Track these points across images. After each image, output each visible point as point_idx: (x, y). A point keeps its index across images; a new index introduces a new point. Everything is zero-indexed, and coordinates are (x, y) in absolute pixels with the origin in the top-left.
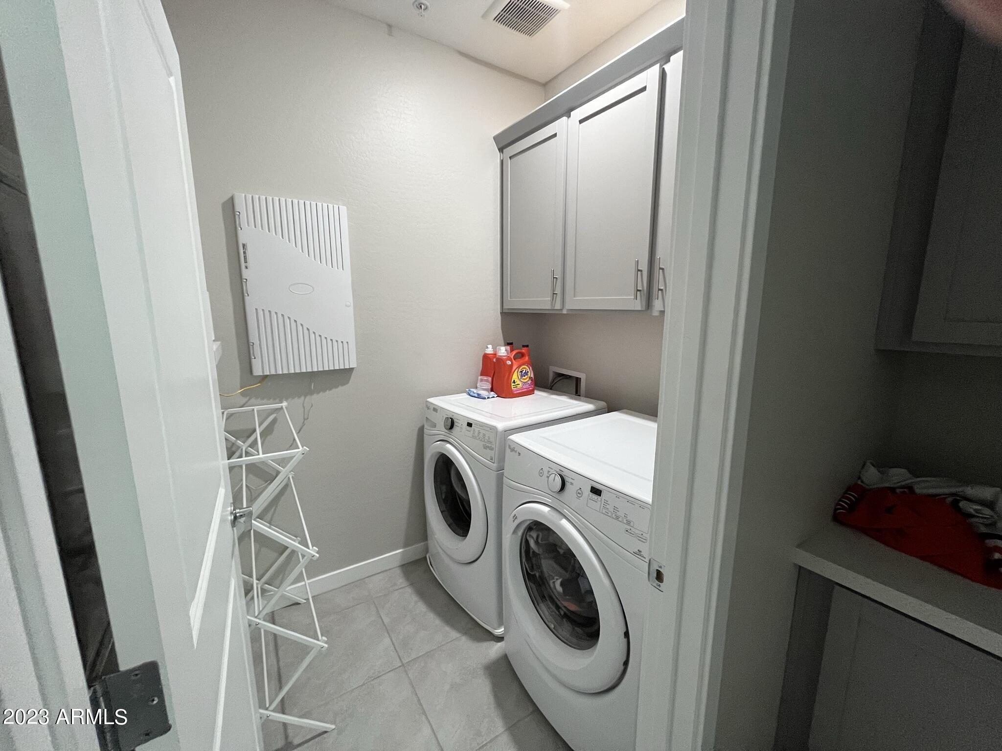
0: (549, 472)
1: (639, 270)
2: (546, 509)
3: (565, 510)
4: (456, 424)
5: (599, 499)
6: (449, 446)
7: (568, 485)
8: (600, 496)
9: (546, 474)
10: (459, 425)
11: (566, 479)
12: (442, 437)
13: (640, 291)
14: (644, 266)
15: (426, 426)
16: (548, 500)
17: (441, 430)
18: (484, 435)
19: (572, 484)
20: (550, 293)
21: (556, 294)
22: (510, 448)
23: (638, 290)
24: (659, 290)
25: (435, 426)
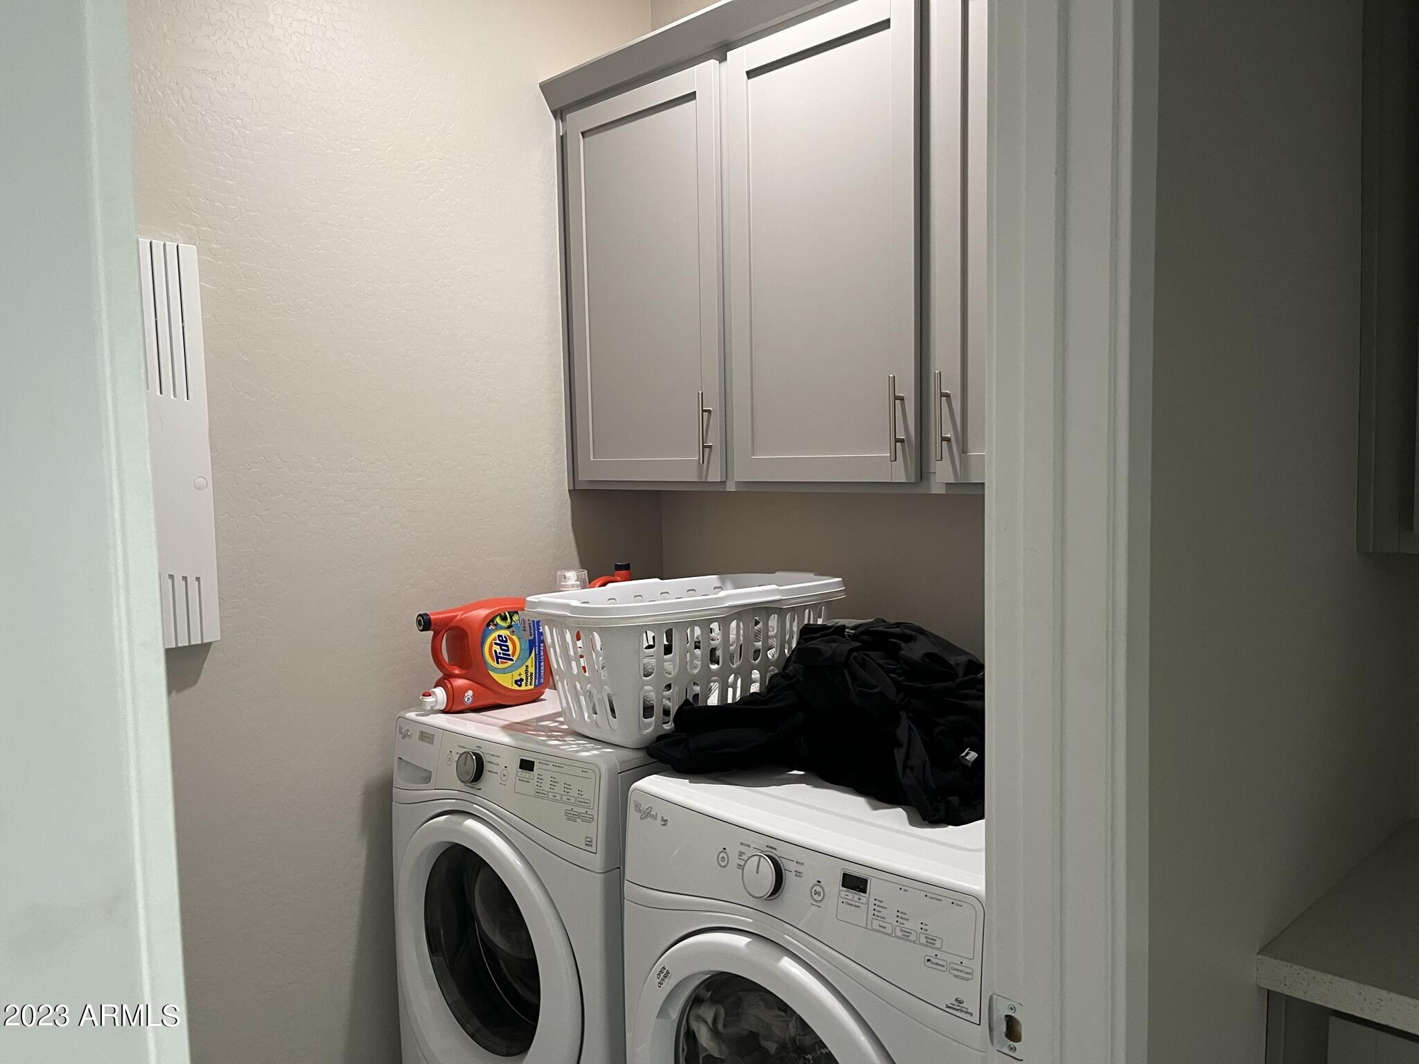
0: (741, 854)
1: (896, 398)
2: (741, 941)
3: (786, 936)
4: (487, 766)
5: (864, 900)
6: (471, 823)
7: (789, 878)
8: (865, 892)
9: (734, 860)
10: (495, 768)
11: (785, 864)
12: (450, 804)
13: (902, 441)
14: (907, 389)
15: (398, 781)
16: (746, 921)
17: (449, 786)
18: (567, 787)
19: (798, 874)
20: (696, 445)
21: (710, 447)
22: (639, 811)
23: (897, 441)
24: (944, 439)
25: (427, 778)
